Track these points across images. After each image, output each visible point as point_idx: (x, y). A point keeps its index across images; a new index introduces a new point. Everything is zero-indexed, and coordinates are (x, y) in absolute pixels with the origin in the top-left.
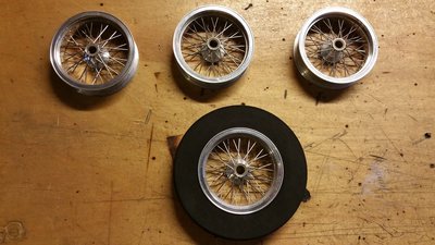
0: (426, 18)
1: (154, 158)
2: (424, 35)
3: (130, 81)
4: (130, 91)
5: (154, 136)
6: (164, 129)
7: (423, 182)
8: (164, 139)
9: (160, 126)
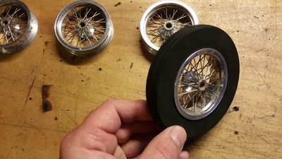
0: (250, 21)
1: (31, 99)
2: (247, 33)
3: (28, 45)
4: (26, 53)
5: (34, 83)
6: (42, 80)
7: (227, 145)
8: (40, 86)
9: (40, 77)
